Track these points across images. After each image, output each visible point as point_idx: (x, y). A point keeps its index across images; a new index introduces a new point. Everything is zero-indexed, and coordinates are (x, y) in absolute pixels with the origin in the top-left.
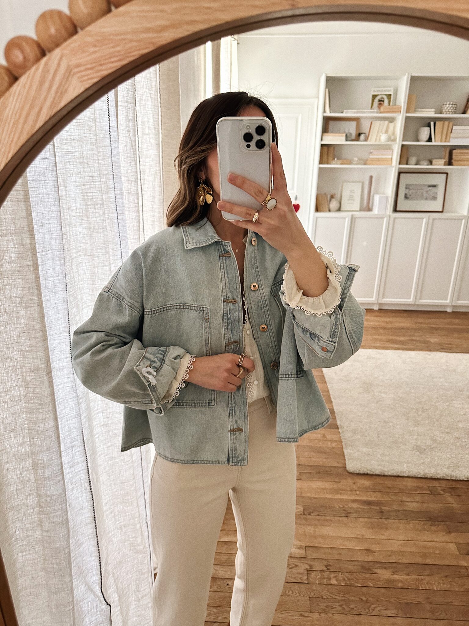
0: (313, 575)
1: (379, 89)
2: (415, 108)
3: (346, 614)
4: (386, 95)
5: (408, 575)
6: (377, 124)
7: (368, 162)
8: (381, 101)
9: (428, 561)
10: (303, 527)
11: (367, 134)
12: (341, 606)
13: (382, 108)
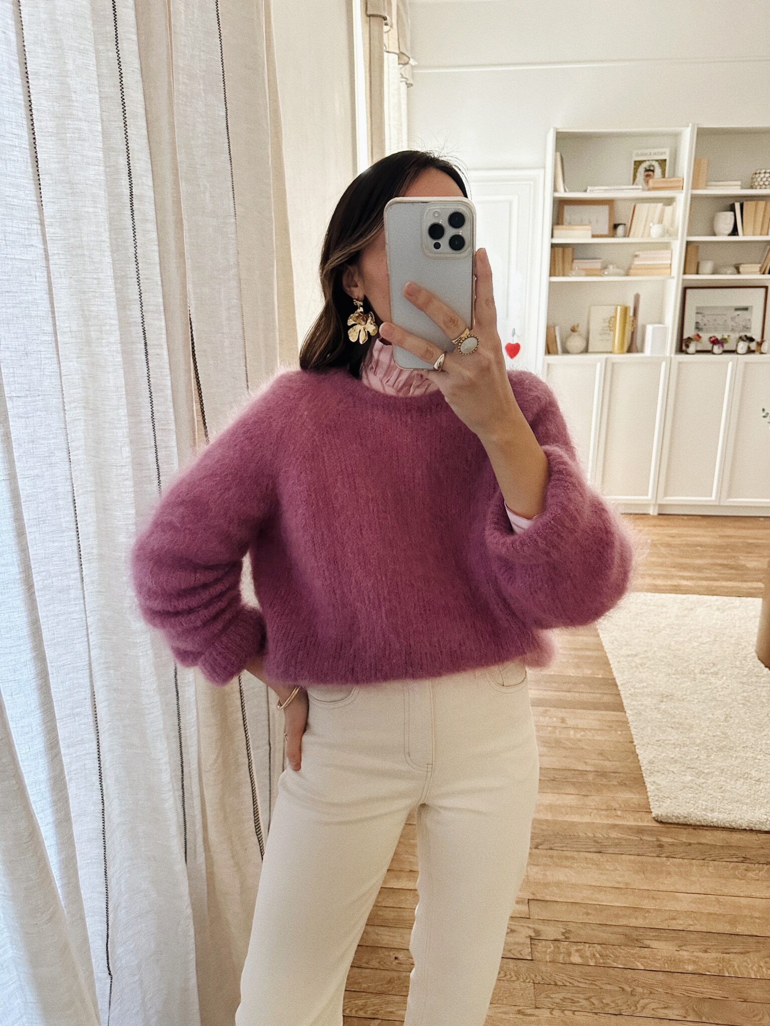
0: (540, 947)
1: (645, 152)
5: (706, 951)
6: (642, 209)
7: (632, 271)
8: (650, 171)
9: (739, 929)
11: (628, 225)
12: (587, 999)
13: (651, 182)
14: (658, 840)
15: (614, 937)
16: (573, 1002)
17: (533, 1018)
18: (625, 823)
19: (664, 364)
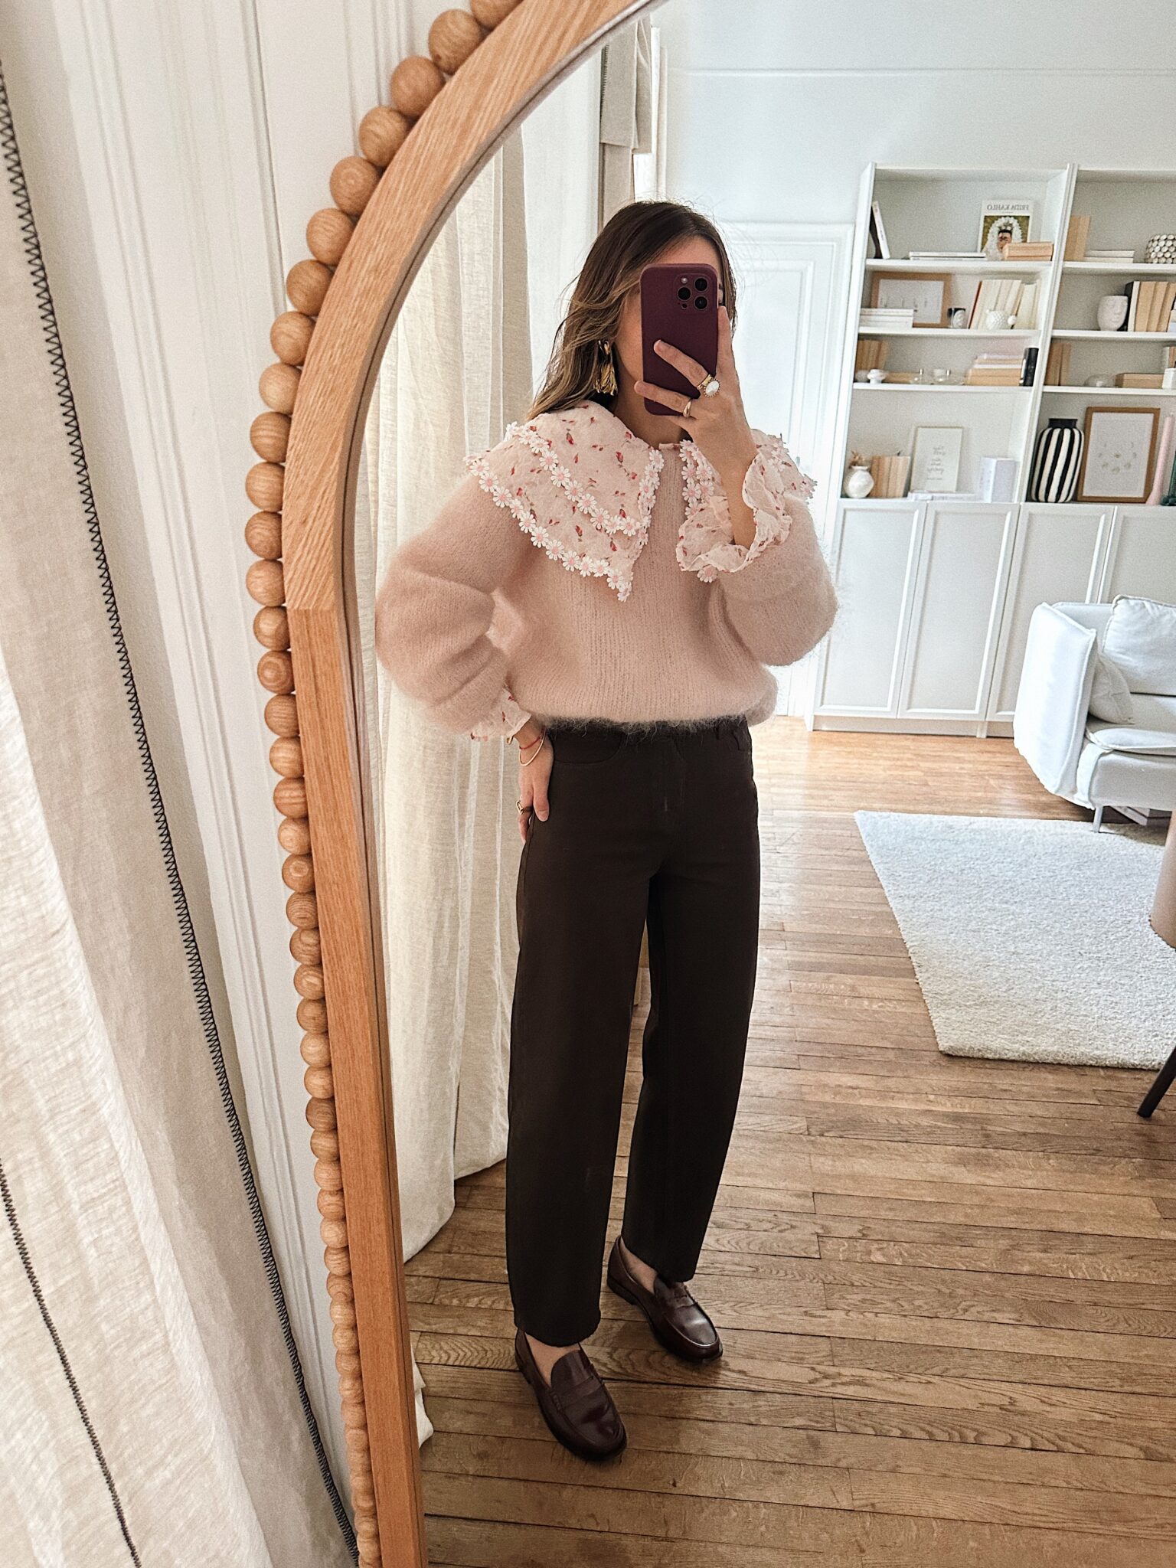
0: (830, 1244)
1: (1001, 203)
2: (1086, 250)
3: (905, 1316)
4: (1015, 217)
5: (1045, 1251)
6: (992, 287)
7: (969, 379)
8: (1006, 232)
9: (1089, 1229)
10: (807, 1158)
11: (970, 311)
12: (894, 1301)
13: (1006, 247)
14: (982, 1129)
15: (927, 1235)
16: (874, 1303)
17: (823, 1320)
18: (939, 1109)
19: (1009, 515)
